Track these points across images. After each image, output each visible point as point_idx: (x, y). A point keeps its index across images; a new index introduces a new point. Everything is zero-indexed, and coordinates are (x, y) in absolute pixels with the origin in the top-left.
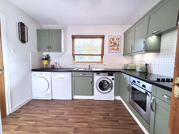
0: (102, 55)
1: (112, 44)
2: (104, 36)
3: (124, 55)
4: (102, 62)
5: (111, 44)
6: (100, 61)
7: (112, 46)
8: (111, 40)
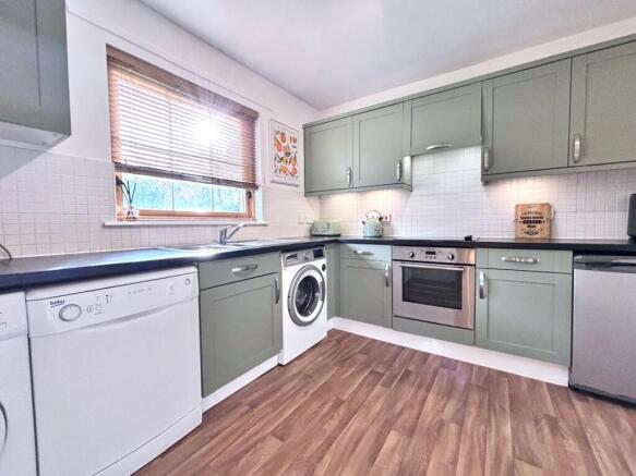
0: (250, 186)
1: (282, 154)
2: (257, 113)
3: (308, 193)
4: (250, 215)
5: (280, 150)
6: (243, 210)
7: (282, 159)
8: (279, 137)
